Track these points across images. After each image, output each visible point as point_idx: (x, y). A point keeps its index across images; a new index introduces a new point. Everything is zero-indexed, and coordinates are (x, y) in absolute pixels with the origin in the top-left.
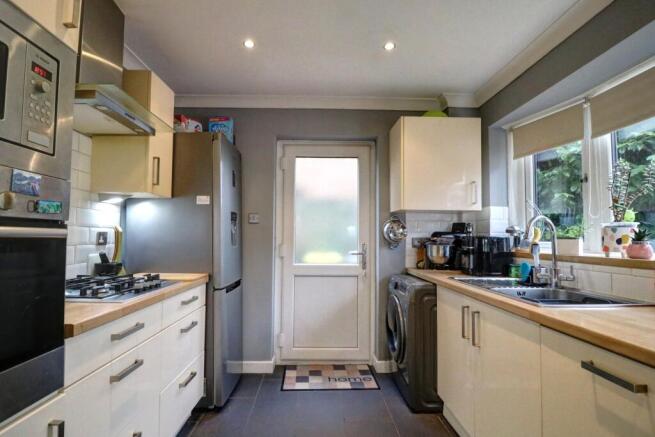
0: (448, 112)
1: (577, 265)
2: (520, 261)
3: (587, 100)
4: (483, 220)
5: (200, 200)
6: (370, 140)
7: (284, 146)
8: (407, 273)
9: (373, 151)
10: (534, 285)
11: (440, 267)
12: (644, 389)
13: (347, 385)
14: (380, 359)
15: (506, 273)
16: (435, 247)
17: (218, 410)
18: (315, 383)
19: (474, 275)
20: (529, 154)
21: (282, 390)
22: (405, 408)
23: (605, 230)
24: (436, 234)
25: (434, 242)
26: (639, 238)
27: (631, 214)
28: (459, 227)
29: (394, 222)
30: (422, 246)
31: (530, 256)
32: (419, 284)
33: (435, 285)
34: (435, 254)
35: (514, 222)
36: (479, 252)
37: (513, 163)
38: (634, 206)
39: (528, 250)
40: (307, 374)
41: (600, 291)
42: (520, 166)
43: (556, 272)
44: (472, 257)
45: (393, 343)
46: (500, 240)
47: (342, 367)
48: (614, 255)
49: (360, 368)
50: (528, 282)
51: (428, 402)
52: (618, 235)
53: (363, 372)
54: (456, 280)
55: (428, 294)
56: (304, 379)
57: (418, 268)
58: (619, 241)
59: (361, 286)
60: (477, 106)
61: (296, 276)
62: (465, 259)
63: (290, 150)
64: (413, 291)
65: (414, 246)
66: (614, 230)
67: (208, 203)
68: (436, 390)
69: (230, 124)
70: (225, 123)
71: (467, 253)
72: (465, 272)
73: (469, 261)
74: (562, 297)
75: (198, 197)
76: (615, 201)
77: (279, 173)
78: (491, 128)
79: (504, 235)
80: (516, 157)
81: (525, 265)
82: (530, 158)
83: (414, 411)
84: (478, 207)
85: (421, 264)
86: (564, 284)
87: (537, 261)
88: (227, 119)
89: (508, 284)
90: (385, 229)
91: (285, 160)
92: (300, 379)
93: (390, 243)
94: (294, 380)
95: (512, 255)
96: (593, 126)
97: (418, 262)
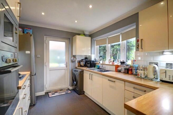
0: (85, 35)
1: (105, 65)
2: (97, 65)
3: (107, 38)
4: (90, 57)
5: (27, 52)
6: (68, 38)
7: (46, 37)
8: (76, 68)
9: (69, 41)
10: (99, 69)
11: (83, 66)
12: (115, 82)
13: (64, 93)
14: (71, 86)
15: (95, 67)
16: (82, 62)
17: (34, 105)
18: (56, 94)
19: (90, 68)
20: (98, 45)
21: (49, 97)
22: (77, 95)
23: (109, 60)
24: (82, 60)
25: (82, 61)
26: (113, 61)
27: (112, 57)
28: (86, 58)
29: (74, 57)
30: (79, 62)
31: (99, 64)
32: (80, 70)
33: (83, 70)
34: (82, 64)
35: (96, 58)
36: (90, 63)
37: (96, 46)
38: (113, 56)
39: (98, 63)
40: (54, 93)
41: (109, 69)
42: (97, 47)
43: (103, 66)
44: (89, 64)
45: (74, 83)
46: (94, 61)
47: (62, 90)
48: (110, 64)
49: (66, 89)
50: (99, 68)
51: (82, 92)
52: (111, 61)
53: (67, 90)
54: (87, 69)
55: (82, 72)
56: (54, 94)
57: (78, 67)
58: (111, 62)
59: (66, 71)
60: (90, 34)
61: (50, 70)
62: (88, 65)
63: (48, 39)
64: (79, 72)
65: (78, 62)
66: (110, 60)
67: (30, 53)
68: (83, 90)
69: (31, 30)
70: (30, 30)
71: (88, 64)
72: (88, 67)
73: (89, 65)
74: (104, 71)
75: (26, 51)
76: (111, 55)
77: (45, 44)
78: (92, 39)
79: (94, 60)
80: (96, 45)
81: (98, 66)
82: (98, 46)
83: (79, 95)
84: (90, 55)
85: (79, 66)
86: (104, 68)
87: (100, 65)
88: (30, 29)
89: (95, 69)
90: (72, 59)
91: (47, 41)
92: (52, 94)
93: (73, 61)
94: (51, 95)
95: (96, 64)
96: (108, 42)
97: (79, 65)
